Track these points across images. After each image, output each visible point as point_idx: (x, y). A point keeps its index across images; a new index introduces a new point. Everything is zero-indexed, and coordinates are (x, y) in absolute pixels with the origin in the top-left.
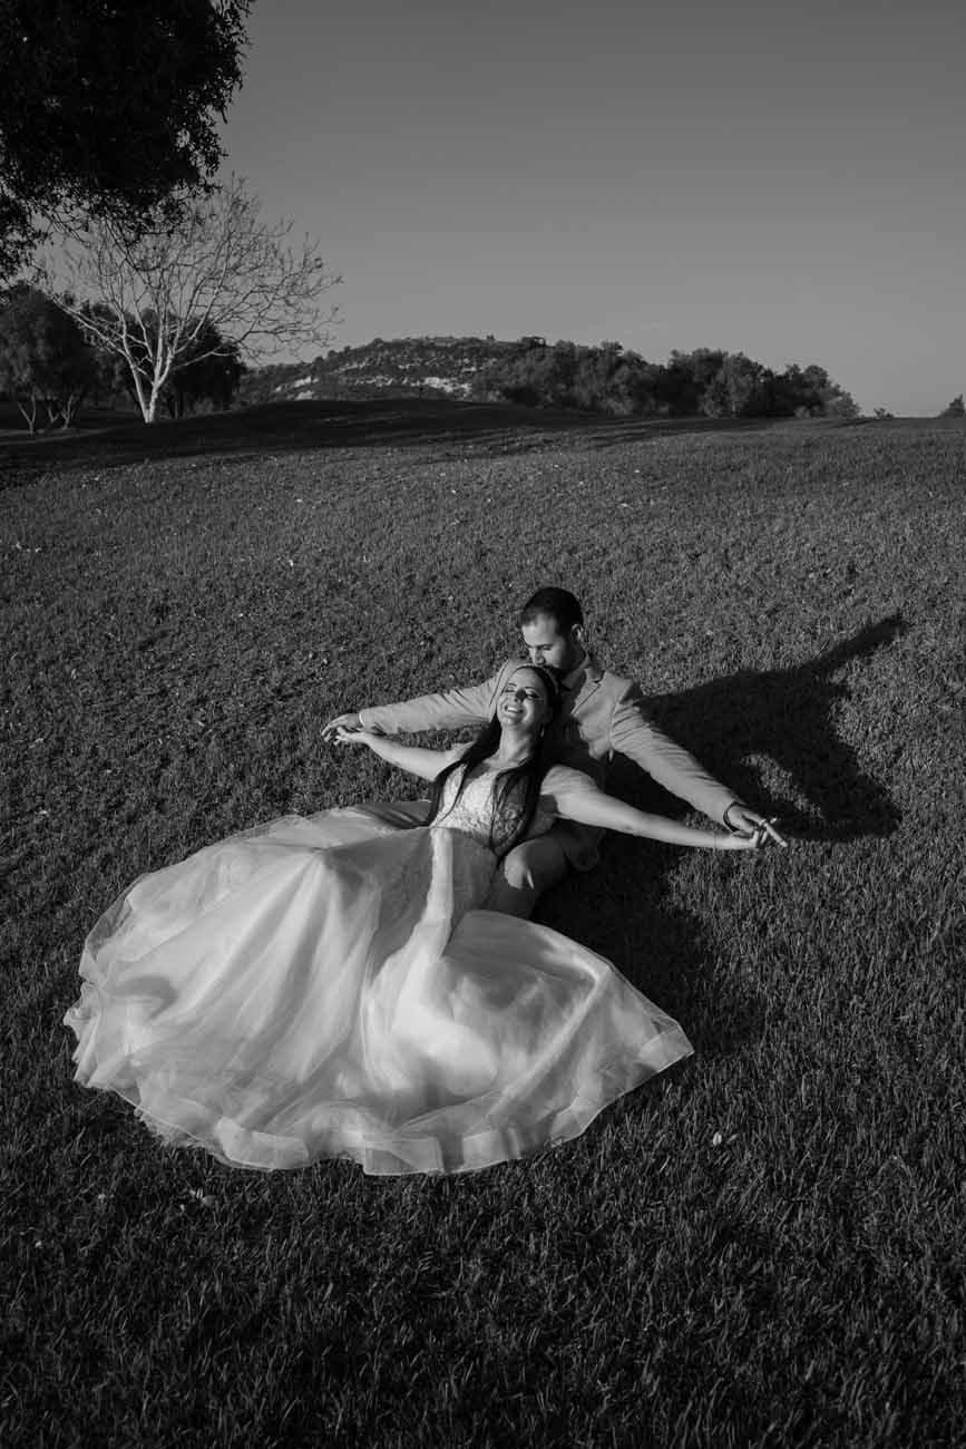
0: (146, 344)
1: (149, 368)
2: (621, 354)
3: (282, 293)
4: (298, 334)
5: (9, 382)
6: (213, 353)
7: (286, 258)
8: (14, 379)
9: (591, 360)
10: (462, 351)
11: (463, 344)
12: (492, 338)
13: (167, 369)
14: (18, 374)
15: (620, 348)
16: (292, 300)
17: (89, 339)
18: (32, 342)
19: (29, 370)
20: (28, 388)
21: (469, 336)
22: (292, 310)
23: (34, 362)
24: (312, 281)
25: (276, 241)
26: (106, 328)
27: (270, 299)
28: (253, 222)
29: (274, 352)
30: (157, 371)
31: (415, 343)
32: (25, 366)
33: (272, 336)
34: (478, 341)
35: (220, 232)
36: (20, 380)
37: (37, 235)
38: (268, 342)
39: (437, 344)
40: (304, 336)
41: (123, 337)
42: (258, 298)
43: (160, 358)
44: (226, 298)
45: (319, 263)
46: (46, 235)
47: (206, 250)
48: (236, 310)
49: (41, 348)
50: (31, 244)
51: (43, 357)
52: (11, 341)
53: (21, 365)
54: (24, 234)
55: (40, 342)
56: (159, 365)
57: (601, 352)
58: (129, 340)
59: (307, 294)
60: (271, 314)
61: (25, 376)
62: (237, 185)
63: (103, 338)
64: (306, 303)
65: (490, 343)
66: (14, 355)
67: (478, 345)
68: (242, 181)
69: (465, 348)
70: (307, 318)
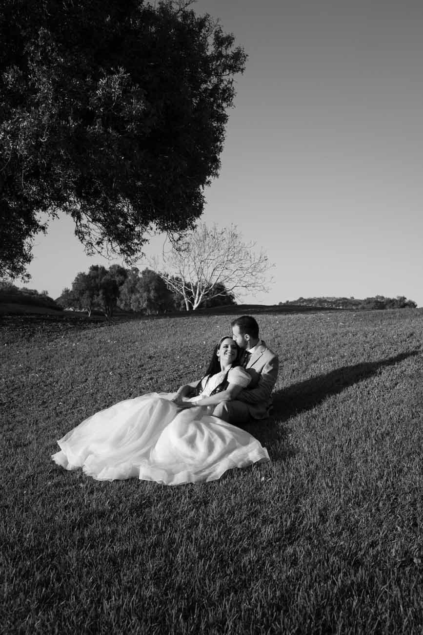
0: (192, 290)
1: (193, 300)
2: (406, 301)
3: (250, 271)
4: (256, 288)
5: (138, 307)
6: (219, 294)
7: (253, 257)
8: (140, 306)
9: (391, 304)
10: (339, 303)
11: (340, 300)
12: (353, 298)
13: (200, 300)
14: (142, 304)
15: (405, 298)
16: (254, 273)
17: (169, 287)
18: (149, 291)
19: (146, 302)
20: (145, 309)
21: (342, 297)
22: (254, 277)
23: (149, 300)
24: (262, 265)
25: (248, 250)
26: (176, 284)
27: (245, 273)
28: (240, 243)
29: (246, 295)
30: (195, 301)
31: (318, 300)
32: (145, 301)
33: (245, 288)
34: (346, 299)
35: (226, 247)
36: (142, 306)
37: (144, 240)
38: (243, 290)
39: (328, 300)
40: (258, 288)
41: (183, 287)
42: (240, 273)
43: (197, 296)
44: (226, 273)
45: (266, 258)
46: (147, 240)
47: (220, 254)
48: (230, 277)
49: (152, 294)
50: (141, 245)
51: (153, 298)
52: (140, 291)
53: (144, 300)
54: (139, 240)
55: (152, 291)
56: (197, 299)
57: (396, 300)
58: (185, 288)
59: (260, 271)
60: (245, 279)
61: (144, 305)
62: (233, 228)
63: (174, 287)
64: (260, 274)
65: (353, 300)
66: (141, 297)
67: (346, 301)
68: (236, 227)
69: (341, 302)
70: (260, 281)
